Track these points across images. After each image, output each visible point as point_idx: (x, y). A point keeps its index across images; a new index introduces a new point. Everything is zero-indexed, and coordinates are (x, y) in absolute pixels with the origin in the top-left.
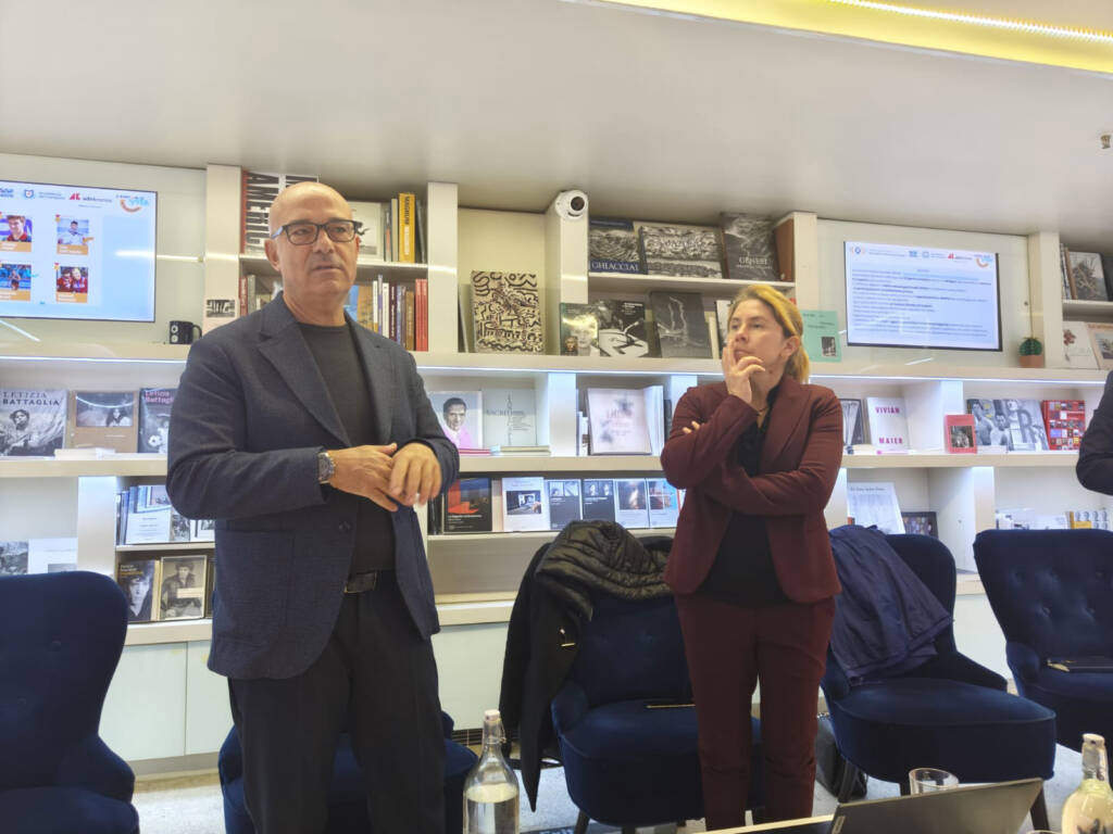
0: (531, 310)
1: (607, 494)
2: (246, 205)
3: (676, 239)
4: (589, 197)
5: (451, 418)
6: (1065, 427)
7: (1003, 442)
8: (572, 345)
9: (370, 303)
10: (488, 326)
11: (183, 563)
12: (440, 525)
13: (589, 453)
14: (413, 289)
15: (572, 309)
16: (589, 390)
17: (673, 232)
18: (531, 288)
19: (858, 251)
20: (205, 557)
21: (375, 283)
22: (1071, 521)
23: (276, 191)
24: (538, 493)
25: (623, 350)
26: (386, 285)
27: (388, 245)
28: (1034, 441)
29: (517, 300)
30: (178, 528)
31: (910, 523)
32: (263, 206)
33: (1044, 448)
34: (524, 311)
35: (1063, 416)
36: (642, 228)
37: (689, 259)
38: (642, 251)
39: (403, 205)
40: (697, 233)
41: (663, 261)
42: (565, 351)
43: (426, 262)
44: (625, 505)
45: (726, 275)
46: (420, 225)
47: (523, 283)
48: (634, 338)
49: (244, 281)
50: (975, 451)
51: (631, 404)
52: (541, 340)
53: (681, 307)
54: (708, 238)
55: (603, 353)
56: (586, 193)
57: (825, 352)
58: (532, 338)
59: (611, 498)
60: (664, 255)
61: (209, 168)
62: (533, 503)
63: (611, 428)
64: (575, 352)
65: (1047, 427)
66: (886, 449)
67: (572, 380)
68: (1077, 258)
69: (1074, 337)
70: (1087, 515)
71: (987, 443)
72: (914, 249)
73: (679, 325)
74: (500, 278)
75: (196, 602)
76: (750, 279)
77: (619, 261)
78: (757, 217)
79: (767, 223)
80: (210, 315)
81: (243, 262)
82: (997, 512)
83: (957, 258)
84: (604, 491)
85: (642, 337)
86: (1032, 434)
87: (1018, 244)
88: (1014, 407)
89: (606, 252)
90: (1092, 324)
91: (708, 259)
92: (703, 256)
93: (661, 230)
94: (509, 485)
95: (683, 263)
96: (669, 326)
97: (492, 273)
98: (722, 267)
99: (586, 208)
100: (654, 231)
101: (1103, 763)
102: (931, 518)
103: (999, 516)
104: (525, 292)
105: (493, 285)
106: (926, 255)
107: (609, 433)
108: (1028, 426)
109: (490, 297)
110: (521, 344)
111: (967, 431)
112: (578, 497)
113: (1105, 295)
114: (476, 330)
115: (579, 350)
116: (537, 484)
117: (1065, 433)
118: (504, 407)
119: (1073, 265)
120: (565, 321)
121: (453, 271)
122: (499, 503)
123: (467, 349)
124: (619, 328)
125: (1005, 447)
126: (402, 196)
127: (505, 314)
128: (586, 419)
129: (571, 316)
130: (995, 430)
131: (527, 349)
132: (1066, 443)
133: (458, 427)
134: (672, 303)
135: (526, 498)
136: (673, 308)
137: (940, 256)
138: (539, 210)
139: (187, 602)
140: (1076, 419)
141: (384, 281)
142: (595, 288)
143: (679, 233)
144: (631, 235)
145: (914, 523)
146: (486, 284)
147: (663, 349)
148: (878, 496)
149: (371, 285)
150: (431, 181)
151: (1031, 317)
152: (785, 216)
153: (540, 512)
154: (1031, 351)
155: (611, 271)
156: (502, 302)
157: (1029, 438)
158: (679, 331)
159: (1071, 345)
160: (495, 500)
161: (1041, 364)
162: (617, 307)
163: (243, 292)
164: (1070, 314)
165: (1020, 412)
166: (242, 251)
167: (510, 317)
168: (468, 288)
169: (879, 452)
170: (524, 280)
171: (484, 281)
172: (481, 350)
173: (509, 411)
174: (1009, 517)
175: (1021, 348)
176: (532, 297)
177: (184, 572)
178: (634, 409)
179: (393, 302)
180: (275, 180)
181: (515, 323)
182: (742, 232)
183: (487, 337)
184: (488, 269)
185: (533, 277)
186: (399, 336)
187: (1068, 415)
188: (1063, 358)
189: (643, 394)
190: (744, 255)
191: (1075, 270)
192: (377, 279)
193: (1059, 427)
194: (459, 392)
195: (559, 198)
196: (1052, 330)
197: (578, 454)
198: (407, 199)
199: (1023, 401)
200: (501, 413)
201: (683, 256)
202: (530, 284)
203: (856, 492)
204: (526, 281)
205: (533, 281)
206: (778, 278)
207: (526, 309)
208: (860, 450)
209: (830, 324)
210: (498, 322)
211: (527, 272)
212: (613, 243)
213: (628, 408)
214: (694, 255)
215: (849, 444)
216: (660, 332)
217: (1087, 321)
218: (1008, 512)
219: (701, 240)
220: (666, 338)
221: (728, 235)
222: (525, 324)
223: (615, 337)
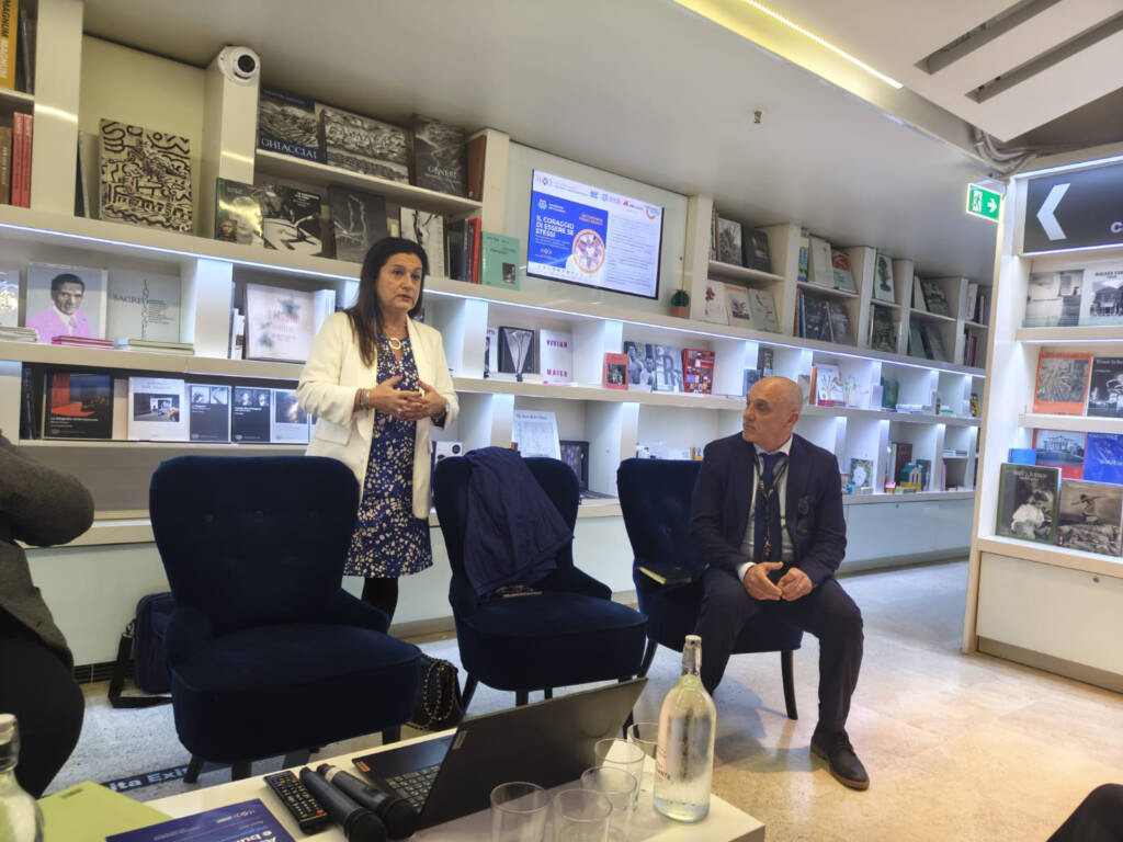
0: (180, 181)
1: (262, 404)
3: (362, 132)
4: (261, 60)
5: (63, 299)
6: (698, 374)
7: (650, 383)
8: (230, 230)
10: (119, 190)
12: (39, 428)
13: (244, 357)
14: (10, 125)
15: (231, 189)
16: (249, 286)
17: (359, 123)
18: (183, 154)
19: (545, 182)
22: (694, 456)
24: (176, 398)
25: (292, 244)
28: (674, 384)
29: (161, 165)
31: (566, 450)
33: (680, 390)
34: (171, 180)
35: (698, 364)
36: (323, 112)
37: (374, 156)
38: (322, 137)
40: (386, 132)
41: (345, 154)
42: (221, 235)
43: (32, 93)
44: (282, 418)
45: (412, 182)
46: (25, 43)
47: (173, 147)
48: (306, 234)
50: (626, 388)
51: (298, 307)
52: (190, 218)
53: (362, 207)
54: (397, 138)
55: (267, 244)
56: (258, 54)
57: (505, 278)
58: (178, 214)
59: (266, 409)
60: (347, 146)
62: (169, 408)
63: (271, 331)
64: (232, 238)
65: (685, 372)
66: (551, 380)
67: (228, 271)
68: (725, 224)
69: (713, 294)
71: (636, 382)
73: (358, 227)
74: (140, 135)
76: (437, 190)
77: (294, 143)
78: (450, 126)
79: (460, 135)
82: (638, 444)
83: (632, 206)
84: (258, 402)
85: (315, 234)
86: (673, 377)
87: (681, 202)
88: (662, 353)
89: (278, 129)
90: (728, 285)
91: (395, 161)
92: (390, 156)
93: (345, 118)
94: (137, 386)
95: (370, 160)
96: (347, 225)
97: (130, 127)
98: (409, 171)
99: (257, 71)
100: (338, 118)
101: (698, 661)
102: (584, 447)
103: (639, 448)
104: (173, 157)
105: (129, 141)
106: (605, 198)
107: (270, 336)
108: (670, 370)
109: (124, 155)
110: (164, 220)
111: (622, 369)
113: (741, 261)
114: (102, 191)
115: (239, 238)
116: (177, 387)
117: (697, 378)
118: (140, 295)
119: (720, 231)
121: (72, 117)
122: (123, 407)
123: (87, 212)
124: (290, 220)
125: (650, 387)
127: (145, 179)
128: (243, 317)
129: (229, 198)
130: (644, 371)
131: (171, 226)
132: (697, 388)
133: (73, 310)
134: (353, 203)
135: (160, 403)
136: (353, 207)
137: (618, 202)
138: (201, 64)
140: (706, 367)
142: (262, 167)
143: (366, 126)
144: (310, 116)
145: (569, 451)
146: (121, 139)
147: (338, 251)
148: (541, 424)
151: (683, 275)
152: (478, 131)
153: (177, 419)
154: (679, 302)
155: (284, 152)
156: (140, 164)
157: (670, 381)
158: (357, 234)
159: (711, 302)
160: (118, 403)
161: (686, 316)
162: (288, 196)
164: (714, 274)
165: (666, 357)
167: (150, 184)
168: (95, 140)
169: (545, 382)
170: (172, 143)
171: (118, 134)
172: (107, 218)
173: (144, 298)
174: (647, 449)
175: (672, 302)
176: (183, 166)
178: (301, 313)
181: (157, 193)
182: (433, 139)
183: (117, 205)
184: (125, 119)
185: (186, 141)
187: (702, 364)
188: (703, 311)
189: (312, 298)
190: (434, 164)
191: (722, 235)
193: (694, 373)
194: (75, 268)
195: (223, 52)
196: (698, 286)
197: (229, 357)
199: (669, 348)
200: (133, 300)
201: (369, 152)
202: (181, 149)
203: (522, 419)
204: (176, 145)
205: (185, 147)
206: (466, 195)
207: (173, 179)
208: (529, 379)
209: (513, 251)
210: (134, 188)
211: (178, 135)
212: (288, 121)
213: (294, 310)
214: (381, 154)
215: (520, 371)
216: (336, 231)
217: (725, 282)
218: (648, 445)
219: (389, 138)
220: (342, 239)
221: (419, 140)
222: (171, 196)
223: (283, 229)
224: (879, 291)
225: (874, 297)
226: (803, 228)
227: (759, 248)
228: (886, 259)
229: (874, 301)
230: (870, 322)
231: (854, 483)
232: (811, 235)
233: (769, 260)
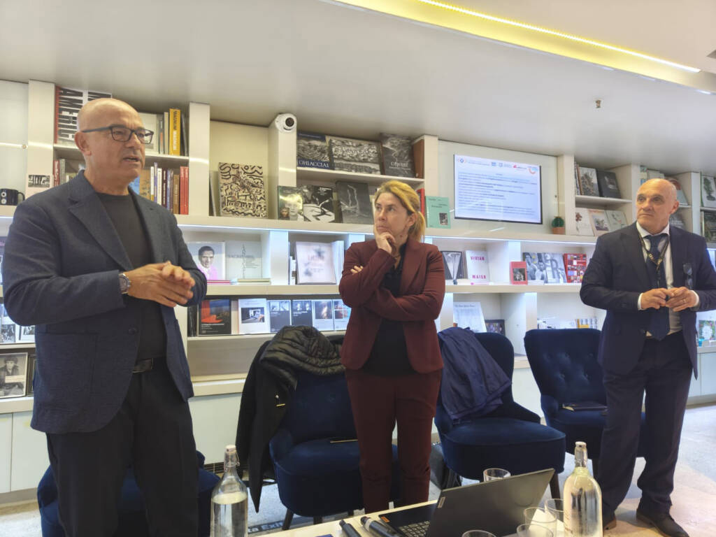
0: (259, 190)
1: (307, 309)
2: (58, 111)
3: (353, 149)
4: (297, 118)
5: (204, 259)
6: (576, 270)
7: (542, 278)
8: (286, 213)
9: (149, 182)
10: (230, 199)
11: (9, 358)
12: (196, 330)
13: (296, 283)
14: (179, 173)
15: (286, 190)
16: (297, 243)
17: (350, 144)
18: (258, 175)
19: (462, 161)
20: (27, 353)
21: (152, 168)
22: (578, 325)
23: (81, 101)
24: (262, 309)
25: (319, 217)
26: (160, 170)
27: (162, 143)
28: (559, 278)
29: (249, 183)
30: (6, 334)
31: (489, 326)
32: (71, 112)
33: (565, 282)
34: (254, 190)
35: (575, 263)
36: (331, 140)
37: (360, 161)
38: (331, 155)
39: (172, 117)
40: (365, 145)
41: (344, 162)
42: (281, 217)
43: (188, 156)
44: (319, 316)
45: (383, 172)
46: (184, 131)
47: (254, 172)
48: (326, 210)
49: (57, 163)
50: (527, 283)
51: (323, 252)
52: (265, 209)
53: (355, 191)
54: (372, 149)
55: (306, 219)
56: (295, 115)
57: (441, 222)
58: (259, 208)
59: (310, 312)
60: (345, 158)
61: (30, 82)
62: (259, 315)
63: (311, 267)
64: (287, 217)
65: (566, 269)
66: (476, 282)
67: (286, 236)
68: (583, 171)
70: (587, 321)
71: (533, 278)
72: (494, 161)
73: (354, 203)
74: (238, 168)
75: (20, 386)
76: (397, 176)
77: (316, 161)
78: (402, 137)
79: (408, 141)
80: (31, 185)
81: (56, 150)
82: (538, 319)
83: (519, 168)
84: (305, 308)
85: (331, 210)
86: (558, 273)
87: (552, 160)
88: (549, 258)
89: (307, 154)
90: (592, 210)
91: (372, 162)
92: (369, 160)
93: (343, 142)
94: (243, 304)
95: (358, 164)
96: (348, 203)
97: (233, 164)
98: (380, 167)
99: (295, 125)
100: (339, 143)
102: (502, 323)
103: (540, 322)
104: (255, 177)
105: (233, 172)
106: (501, 165)
107: (310, 270)
108: (556, 269)
109: (231, 180)
110: (252, 212)
111: (522, 271)
112: (289, 311)
113: (598, 193)
114: (221, 201)
115: (291, 217)
116: (262, 303)
117: (575, 273)
118: (241, 254)
119: (581, 175)
120: (281, 197)
121: (207, 162)
122: (236, 316)
123: (215, 213)
124: (317, 204)
125: (543, 281)
126: (172, 111)
127: (241, 191)
128: (295, 261)
129: (285, 195)
130: (538, 271)
131: (256, 215)
132: (576, 279)
133: (209, 265)
134: (349, 189)
135: (255, 312)
136: (350, 192)
137: (509, 166)
138: (265, 125)
139: (13, 385)
140: (581, 265)
141: (159, 167)
142: (301, 177)
143: (354, 145)
144: (324, 144)
145: (492, 326)
146: (229, 172)
147: (344, 218)
148: (471, 310)
149: (150, 169)
150: (192, 102)
151: (559, 205)
152: (419, 137)
153: (264, 321)
154: (558, 225)
155: (311, 166)
156: (239, 183)
157: (556, 275)
158: (353, 207)
160: (233, 313)
161: (563, 232)
162: (315, 190)
163: (57, 170)
164: (579, 204)
165: (552, 260)
166: (55, 142)
167: (244, 194)
168: (216, 174)
169: (472, 284)
170: (254, 170)
171: (227, 169)
172: (225, 215)
173: (243, 256)
174: (545, 322)
175: (552, 225)
176: (260, 181)
177: (10, 365)
178: (326, 255)
179: (164, 182)
180: (80, 94)
182: (392, 146)
183: (229, 207)
184: (230, 161)
185: (260, 168)
186: (168, 204)
187: (578, 263)
188: (575, 228)
189: (331, 246)
190: (394, 161)
191: (583, 178)
192: (153, 165)
193: (573, 269)
195: (277, 118)
196: (569, 213)
197: (289, 284)
198: (175, 113)
199: (553, 254)
200: (238, 257)
201: (357, 159)
202: (258, 172)
203: (459, 308)
204: (256, 171)
205: (260, 171)
206: (414, 176)
207: (255, 189)
208: (461, 282)
209: (444, 205)
210: (236, 197)
211: (257, 165)
212: (312, 149)
213: (322, 254)
214: (364, 159)
215: (455, 278)
216: (342, 207)
217: (587, 208)
218: (545, 319)
219: (368, 150)
220: (346, 211)
221: (385, 148)
222: (254, 199)
223: (313, 209)
224: (706, 202)
225: (702, 205)
226: (641, 166)
227: (611, 183)
228: (709, 178)
229: (703, 208)
230: (701, 223)
231: (703, 338)
232: (648, 169)
233: (619, 190)
